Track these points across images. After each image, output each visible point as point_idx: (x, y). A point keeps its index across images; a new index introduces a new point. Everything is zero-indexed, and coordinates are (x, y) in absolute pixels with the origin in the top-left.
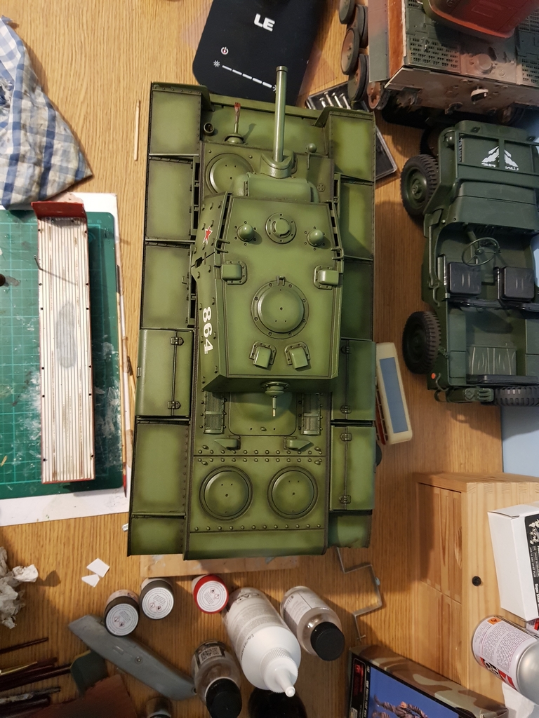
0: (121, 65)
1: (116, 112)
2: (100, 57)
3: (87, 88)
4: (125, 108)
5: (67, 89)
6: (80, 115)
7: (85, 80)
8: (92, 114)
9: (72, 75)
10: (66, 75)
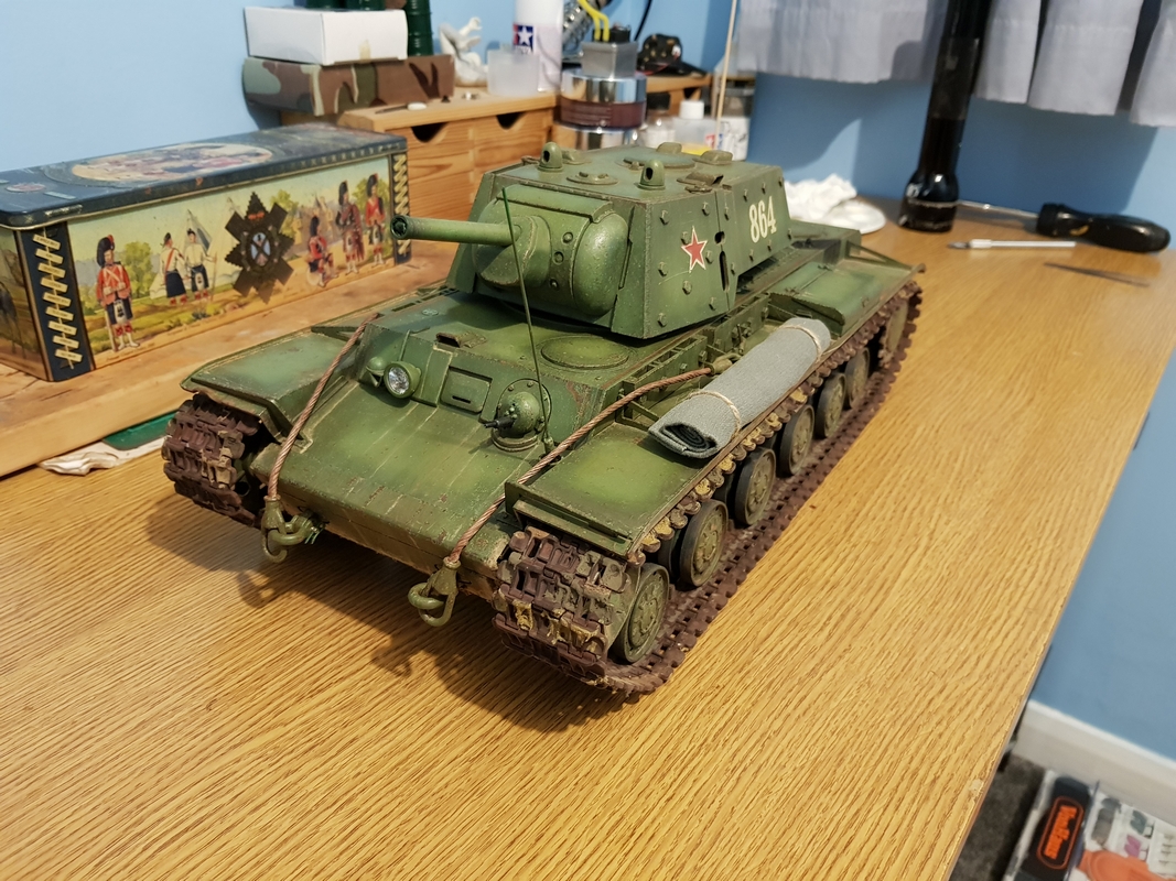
0: (86, 755)
1: (234, 671)
2: (105, 802)
3: (235, 746)
4: (206, 669)
5: (284, 769)
6: (317, 705)
7: (216, 766)
8: (293, 692)
9: (230, 796)
10: (244, 804)
